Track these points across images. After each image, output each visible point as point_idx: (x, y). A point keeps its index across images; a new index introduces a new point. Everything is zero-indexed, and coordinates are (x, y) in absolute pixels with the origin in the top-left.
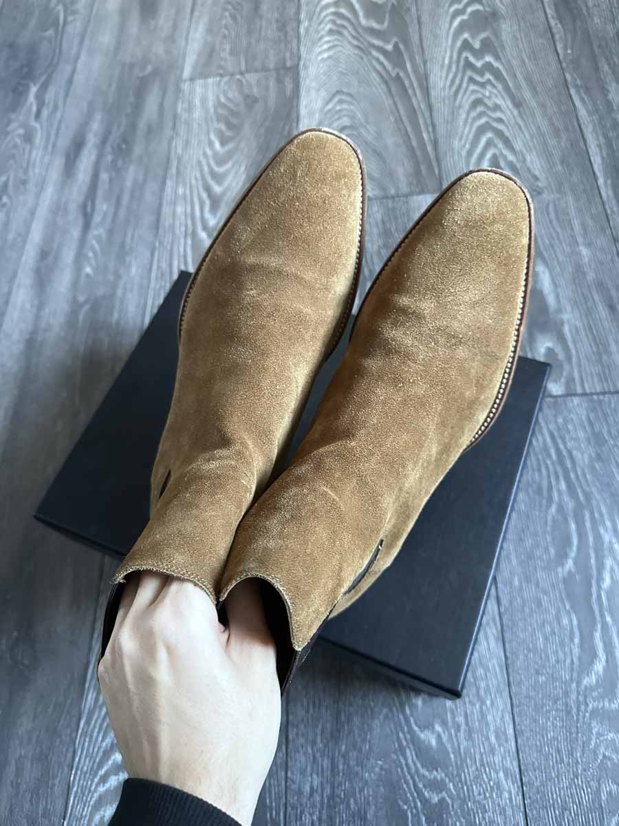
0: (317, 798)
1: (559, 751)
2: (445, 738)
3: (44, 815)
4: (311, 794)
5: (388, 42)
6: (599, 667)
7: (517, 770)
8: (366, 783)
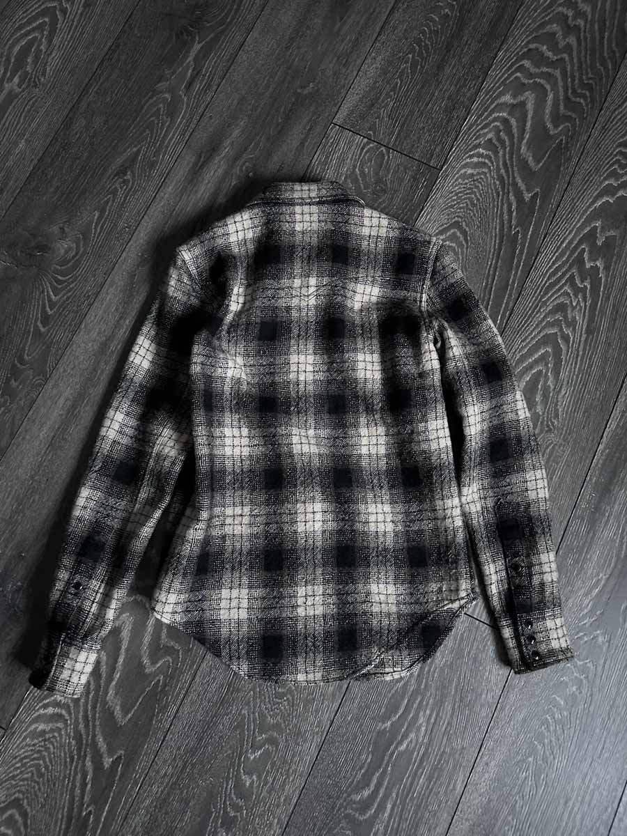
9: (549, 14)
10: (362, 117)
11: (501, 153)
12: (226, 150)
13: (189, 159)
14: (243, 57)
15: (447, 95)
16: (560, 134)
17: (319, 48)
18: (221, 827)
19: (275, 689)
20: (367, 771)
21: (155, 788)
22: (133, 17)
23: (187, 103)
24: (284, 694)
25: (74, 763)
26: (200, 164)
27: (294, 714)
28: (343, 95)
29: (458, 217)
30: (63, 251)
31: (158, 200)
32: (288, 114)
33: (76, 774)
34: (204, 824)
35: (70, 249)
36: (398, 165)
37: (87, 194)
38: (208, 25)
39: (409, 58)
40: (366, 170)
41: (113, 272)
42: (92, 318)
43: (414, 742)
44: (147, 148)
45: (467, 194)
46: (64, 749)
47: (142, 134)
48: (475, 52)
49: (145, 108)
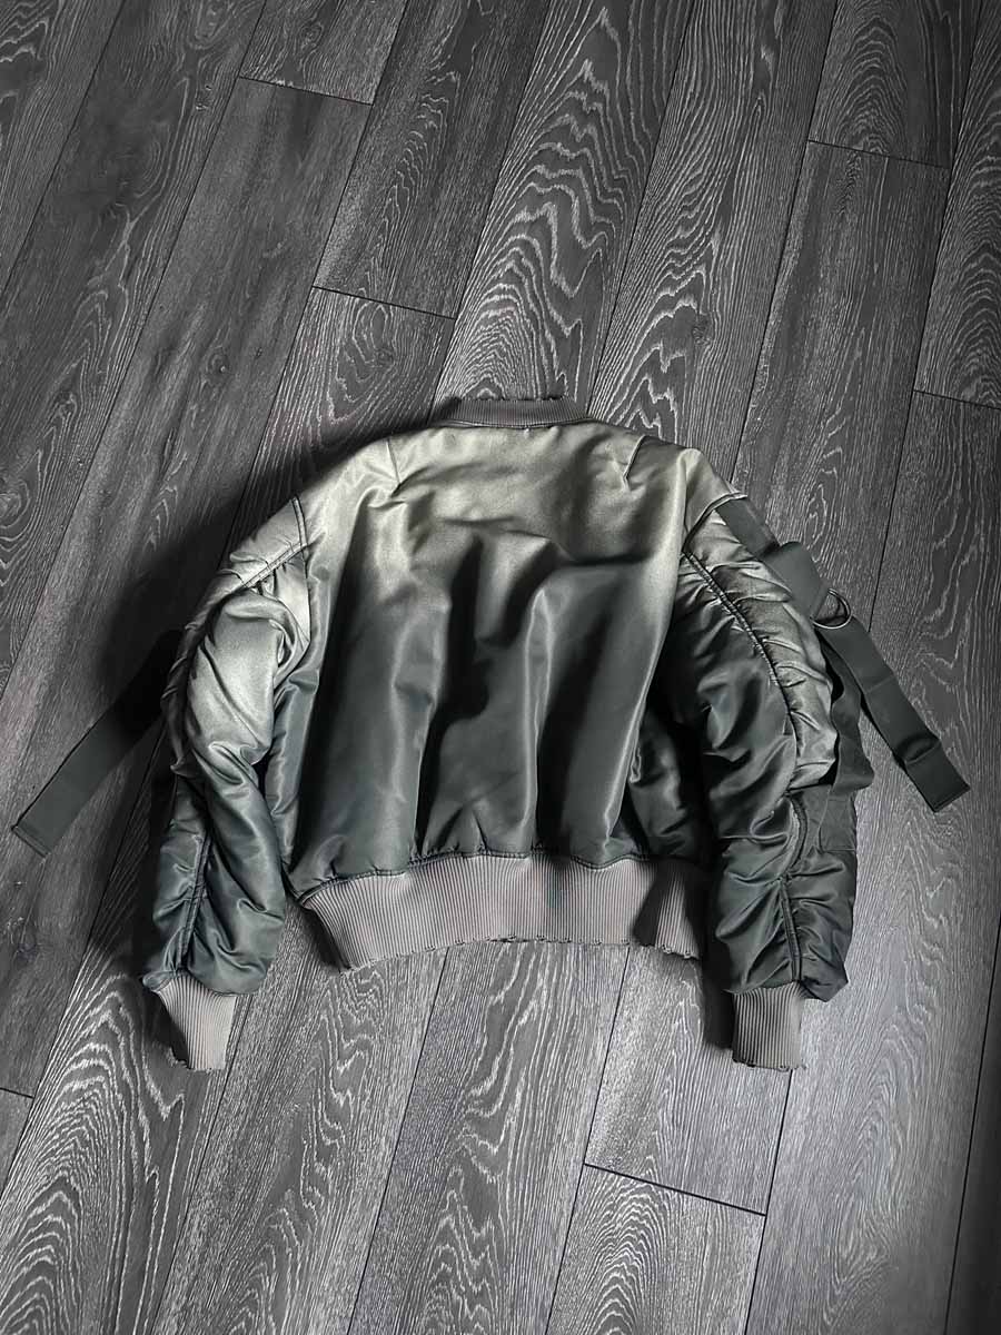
0: (241, 1117)
1: (432, 1135)
2: (351, 1103)
3: (23, 1075)
4: (237, 1114)
5: (568, 323)
6: (488, 1084)
7: (396, 1139)
8: (282, 1117)
9: (559, 102)
10: (348, 271)
11: (526, 284)
12: (187, 345)
13: (143, 365)
14: (189, 227)
15: (449, 224)
16: (595, 246)
17: (282, 199)
18: (318, 1161)
19: (357, 981)
20: (484, 1058)
21: (229, 1131)
22: (44, 204)
23: (129, 297)
24: (367, 987)
25: (125, 1121)
26: (157, 368)
27: (385, 1006)
28: (321, 250)
29: (486, 372)
30: (5, 507)
31: (112, 421)
32: (256, 287)
33: (129, 1133)
34: (296, 1161)
35: (14, 502)
36: (403, 322)
37: (23, 433)
38: (139, 196)
39: (394, 190)
40: (365, 336)
41: (73, 520)
42: (56, 581)
43: (536, 1010)
44: (90, 361)
45: (493, 342)
46: (110, 1107)
47: (78, 346)
48: (475, 167)
49: (78, 313)
